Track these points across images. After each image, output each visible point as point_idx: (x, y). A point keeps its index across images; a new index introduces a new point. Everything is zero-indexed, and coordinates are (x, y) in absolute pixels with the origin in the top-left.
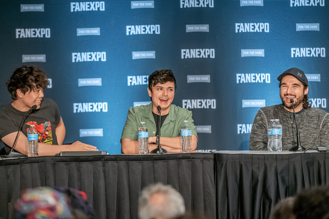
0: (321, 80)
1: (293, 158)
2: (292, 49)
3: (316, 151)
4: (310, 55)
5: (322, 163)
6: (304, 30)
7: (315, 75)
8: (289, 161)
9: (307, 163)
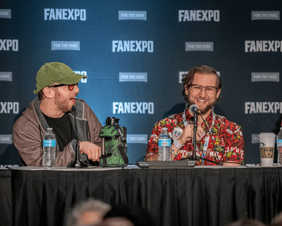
0: (148, 80)
1: (108, 175)
2: (114, 42)
3: (137, 167)
4: (135, 49)
5: (142, 181)
6: (128, 19)
7: (141, 73)
8: (103, 179)
9: (125, 182)
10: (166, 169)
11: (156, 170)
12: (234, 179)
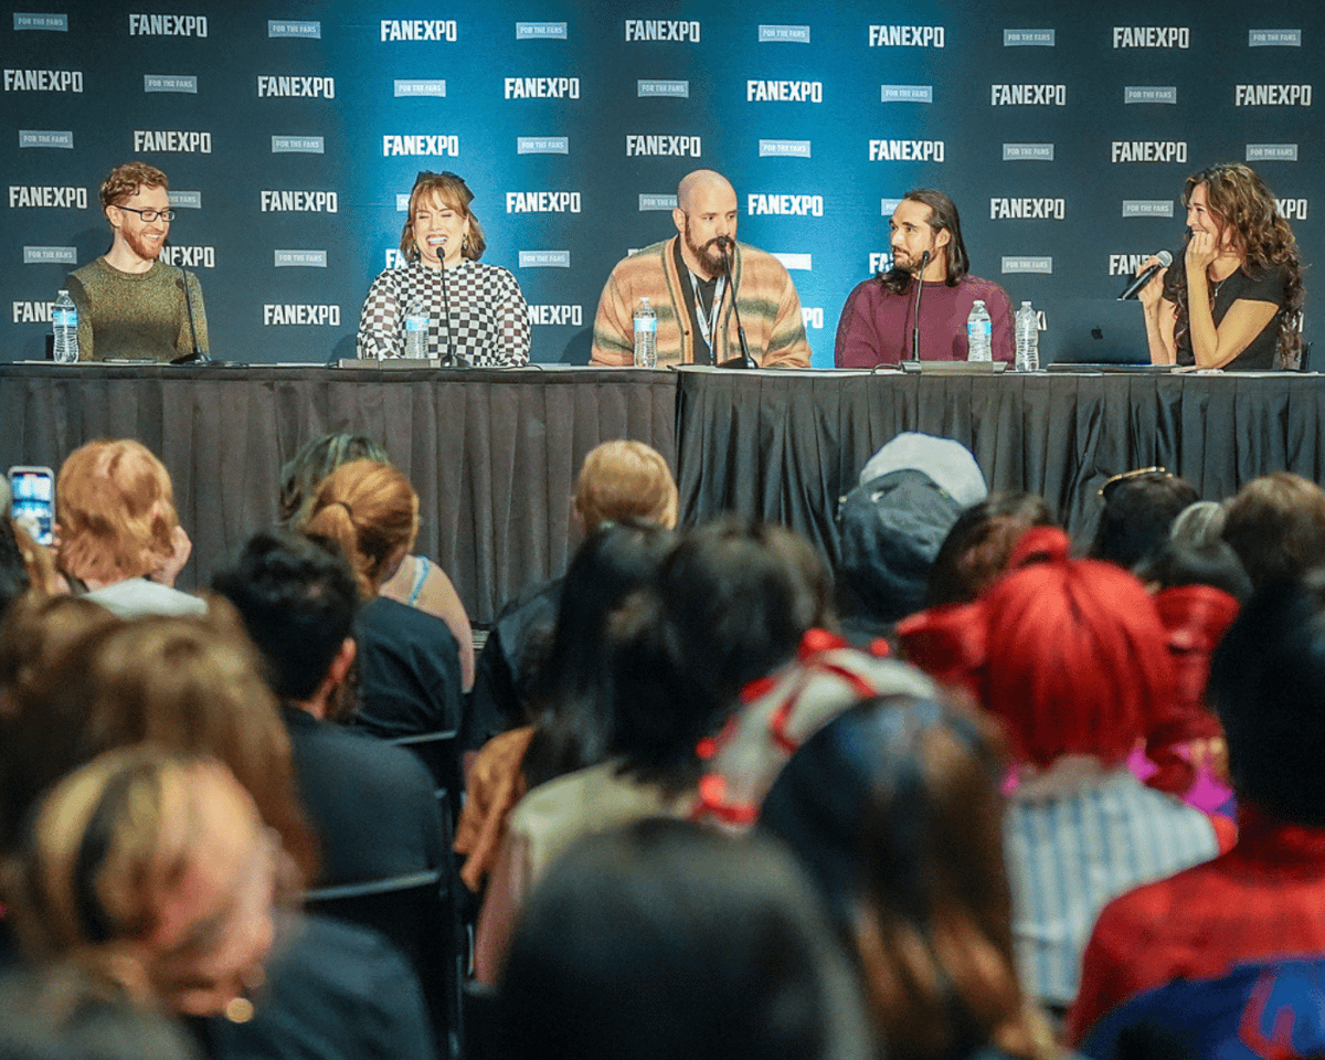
2: (873, 143)
3: (900, 372)
4: (910, 156)
8: (841, 392)
9: (880, 397)
10: (952, 377)
11: (934, 377)
12: (1075, 396)
